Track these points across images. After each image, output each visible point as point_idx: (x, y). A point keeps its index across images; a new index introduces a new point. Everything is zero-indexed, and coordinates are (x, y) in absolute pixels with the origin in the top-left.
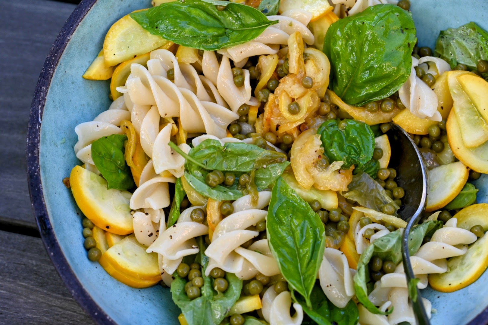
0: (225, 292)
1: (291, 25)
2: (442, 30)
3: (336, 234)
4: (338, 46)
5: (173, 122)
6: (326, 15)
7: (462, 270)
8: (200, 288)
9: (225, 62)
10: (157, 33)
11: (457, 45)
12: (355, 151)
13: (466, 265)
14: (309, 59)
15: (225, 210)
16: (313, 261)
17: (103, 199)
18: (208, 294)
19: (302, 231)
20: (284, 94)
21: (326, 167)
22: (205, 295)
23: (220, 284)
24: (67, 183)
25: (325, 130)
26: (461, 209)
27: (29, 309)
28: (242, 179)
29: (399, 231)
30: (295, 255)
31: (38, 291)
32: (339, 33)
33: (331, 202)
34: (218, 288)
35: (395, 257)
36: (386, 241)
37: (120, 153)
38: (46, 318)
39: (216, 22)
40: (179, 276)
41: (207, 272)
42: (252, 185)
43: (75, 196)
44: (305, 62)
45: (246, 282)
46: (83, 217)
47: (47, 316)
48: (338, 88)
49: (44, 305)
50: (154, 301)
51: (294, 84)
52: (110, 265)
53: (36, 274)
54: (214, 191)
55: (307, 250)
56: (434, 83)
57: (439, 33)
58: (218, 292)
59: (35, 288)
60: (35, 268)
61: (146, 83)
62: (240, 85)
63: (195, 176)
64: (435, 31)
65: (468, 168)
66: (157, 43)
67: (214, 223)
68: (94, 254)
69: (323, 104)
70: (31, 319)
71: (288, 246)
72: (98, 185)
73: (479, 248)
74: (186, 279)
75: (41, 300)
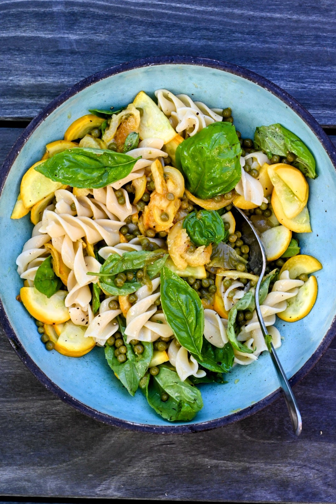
0: (142, 353)
1: (150, 153)
2: (258, 126)
3: (209, 297)
4: (187, 163)
5: (82, 241)
6: (175, 139)
7: (297, 306)
8: (125, 354)
9: (109, 190)
10: (57, 180)
11: (269, 141)
12: (212, 235)
13: (299, 302)
14: (168, 179)
15: (132, 300)
16: (198, 326)
17: (46, 304)
18: (132, 358)
19: (186, 306)
20: (155, 208)
21: (193, 252)
22: (130, 359)
23: (138, 349)
24: (19, 300)
25: (187, 223)
26: (290, 258)
27: (6, 366)
28: (139, 275)
29: (252, 292)
30: (185, 323)
31: (9, 353)
32: (185, 153)
33: (201, 274)
34: (138, 353)
35: (251, 309)
36: (244, 303)
37: (50, 270)
38: (19, 371)
39: (97, 163)
40: (109, 345)
41: (128, 342)
42: (146, 277)
43: (27, 309)
44: (166, 182)
45: (154, 343)
46: (35, 321)
47: (19, 369)
48: (191, 189)
49: (15, 362)
50: (95, 362)
51: (161, 200)
52: (61, 350)
53: (4, 341)
54: (122, 290)
55: (192, 319)
56: (258, 175)
57: (255, 129)
58: (138, 355)
59: (6, 351)
60: (2, 337)
61: (58, 223)
62: (123, 204)
63: (107, 284)
64: (253, 127)
65: (290, 230)
66: (58, 186)
67: (125, 310)
68: (50, 346)
69: (183, 202)
70: (10, 373)
71: (179, 318)
72: (40, 295)
73: (306, 289)
74: (114, 347)
75: (12, 359)
